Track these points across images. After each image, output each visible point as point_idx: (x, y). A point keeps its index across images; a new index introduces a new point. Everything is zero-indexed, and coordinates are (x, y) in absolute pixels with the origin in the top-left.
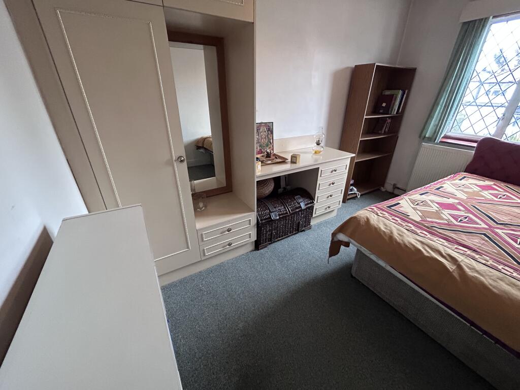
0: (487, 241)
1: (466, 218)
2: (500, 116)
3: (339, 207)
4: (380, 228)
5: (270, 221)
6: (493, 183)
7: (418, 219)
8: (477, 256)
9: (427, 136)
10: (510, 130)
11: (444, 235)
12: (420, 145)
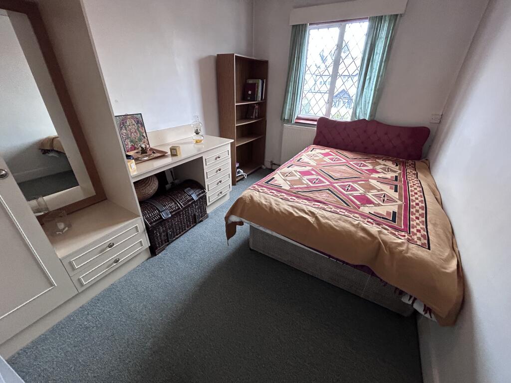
0: (330, 194)
1: (317, 180)
2: (326, 101)
3: (230, 191)
4: (261, 202)
5: (162, 221)
6: (329, 150)
7: (288, 188)
8: (326, 207)
9: (286, 118)
10: (334, 110)
11: (306, 196)
12: (282, 125)
